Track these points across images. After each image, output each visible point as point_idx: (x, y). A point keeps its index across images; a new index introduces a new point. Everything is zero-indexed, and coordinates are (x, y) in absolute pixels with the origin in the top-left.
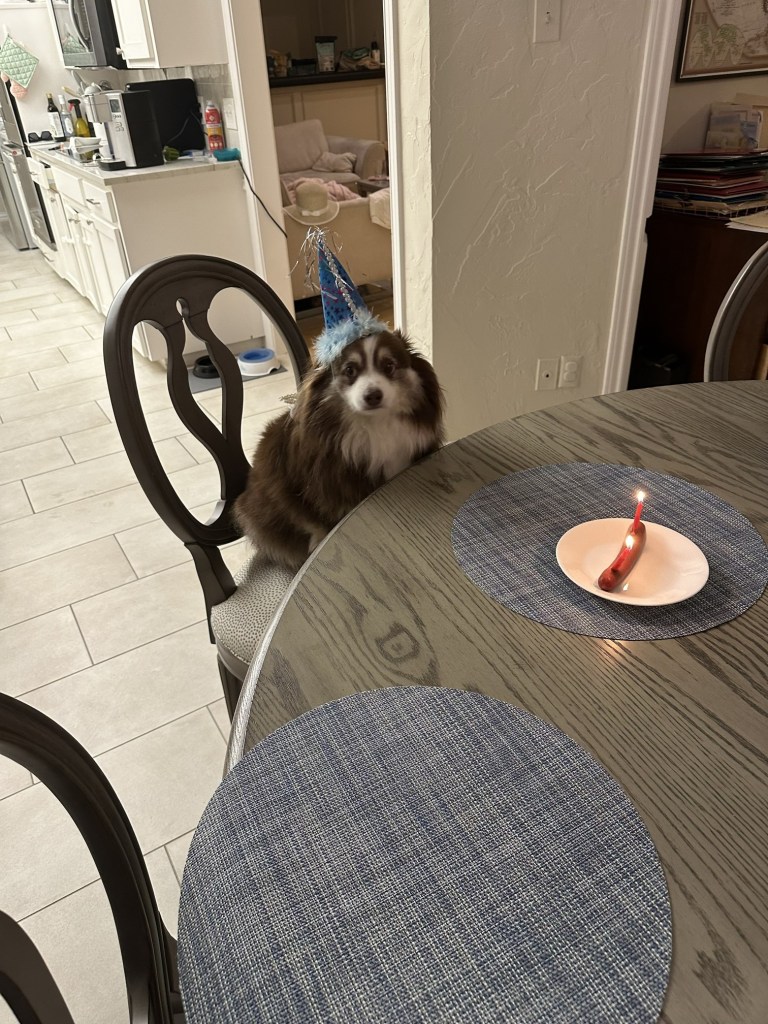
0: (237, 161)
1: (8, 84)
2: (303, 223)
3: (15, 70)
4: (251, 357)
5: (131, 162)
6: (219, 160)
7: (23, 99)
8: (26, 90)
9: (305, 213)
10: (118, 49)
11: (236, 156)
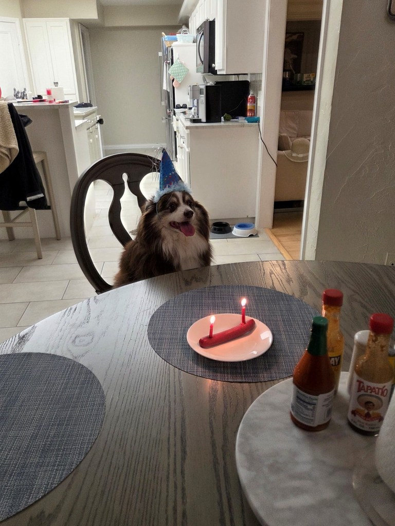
0: (257, 123)
1: (173, 80)
2: (292, 160)
3: (177, 74)
4: (241, 226)
5: (204, 120)
6: (248, 122)
7: (178, 88)
8: (180, 84)
9: (294, 155)
10: (213, 65)
11: (257, 121)
